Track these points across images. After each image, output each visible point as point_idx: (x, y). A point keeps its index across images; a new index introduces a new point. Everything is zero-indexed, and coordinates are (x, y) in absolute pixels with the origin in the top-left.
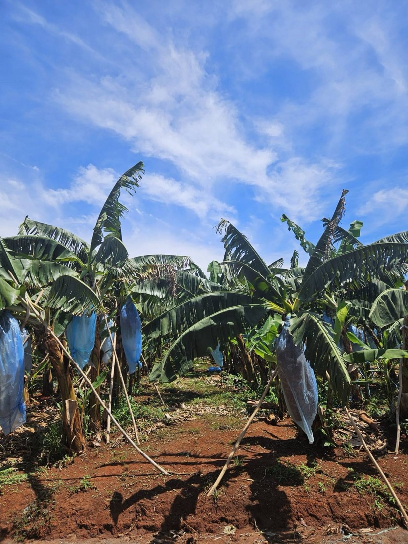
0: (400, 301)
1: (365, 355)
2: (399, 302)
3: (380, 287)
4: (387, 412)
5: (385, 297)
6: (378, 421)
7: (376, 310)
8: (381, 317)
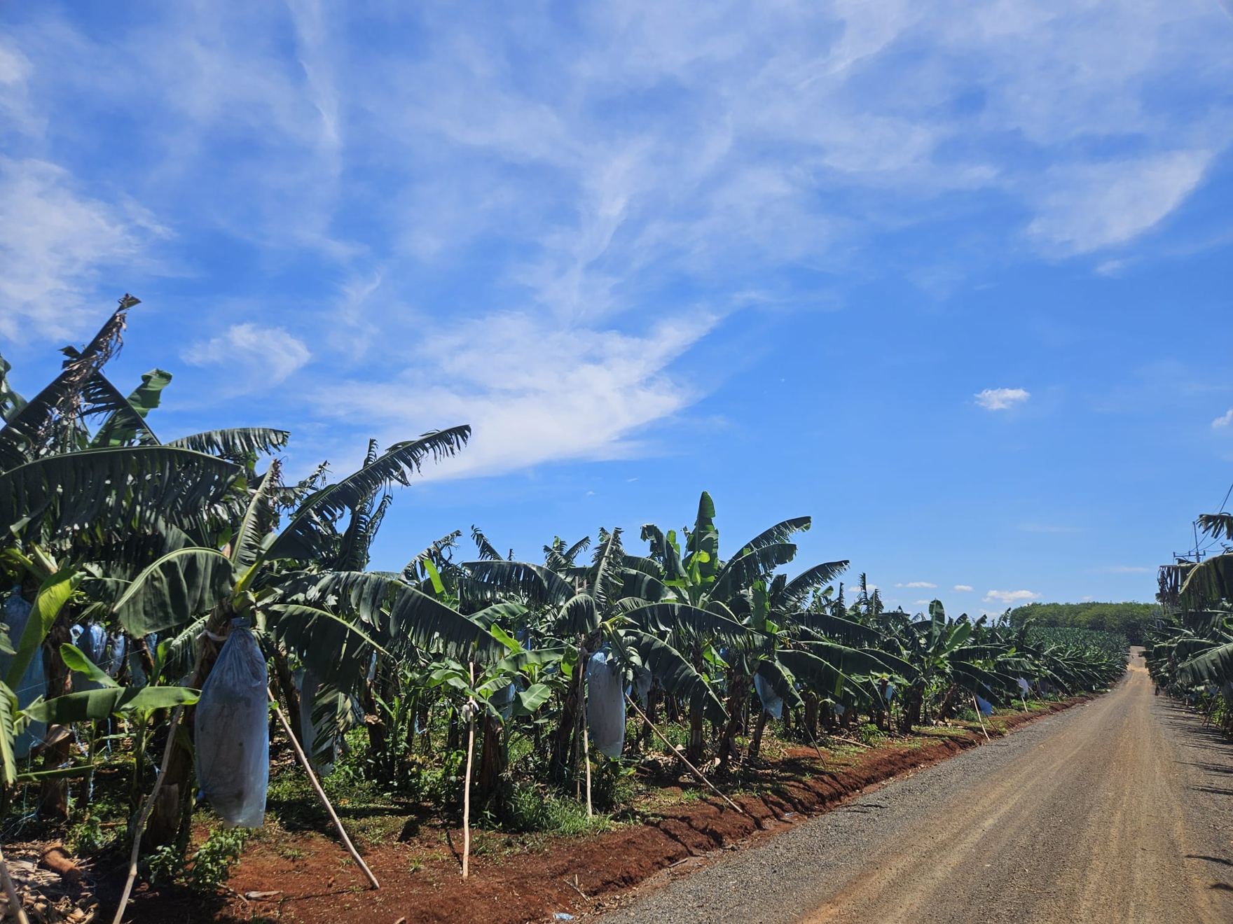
0: (205, 578)
1: (89, 702)
2: (201, 580)
3: (170, 541)
4: (119, 837)
5: (169, 568)
6: (89, 862)
7: (137, 593)
8: (146, 613)
